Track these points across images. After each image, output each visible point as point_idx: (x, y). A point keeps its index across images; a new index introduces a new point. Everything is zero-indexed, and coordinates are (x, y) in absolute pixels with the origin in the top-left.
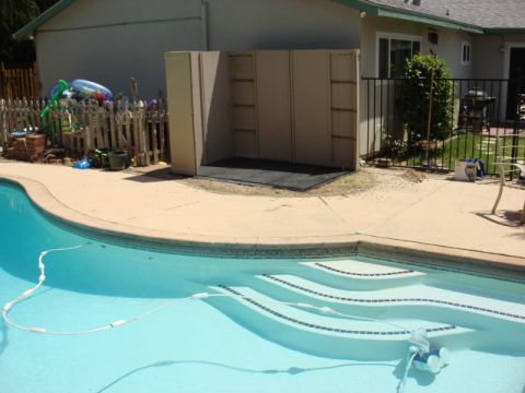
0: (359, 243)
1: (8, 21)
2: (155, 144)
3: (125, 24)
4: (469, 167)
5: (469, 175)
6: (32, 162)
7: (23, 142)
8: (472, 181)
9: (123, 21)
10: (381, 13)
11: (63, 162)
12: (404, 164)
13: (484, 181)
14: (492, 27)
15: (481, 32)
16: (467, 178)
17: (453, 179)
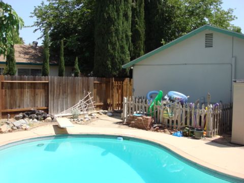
1: (118, 59)
2: (215, 127)
3: (186, 64)
6: (147, 130)
7: (141, 120)
9: (184, 63)
11: (165, 132)
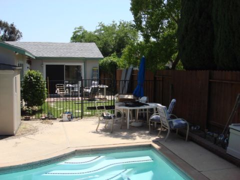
0: (76, 150)
4: (69, 115)
5: (69, 119)
8: (70, 121)
10: (26, 54)
12: (34, 117)
13: (74, 120)
14: (38, 56)
15: (35, 58)
16: (68, 120)
17: (62, 121)
